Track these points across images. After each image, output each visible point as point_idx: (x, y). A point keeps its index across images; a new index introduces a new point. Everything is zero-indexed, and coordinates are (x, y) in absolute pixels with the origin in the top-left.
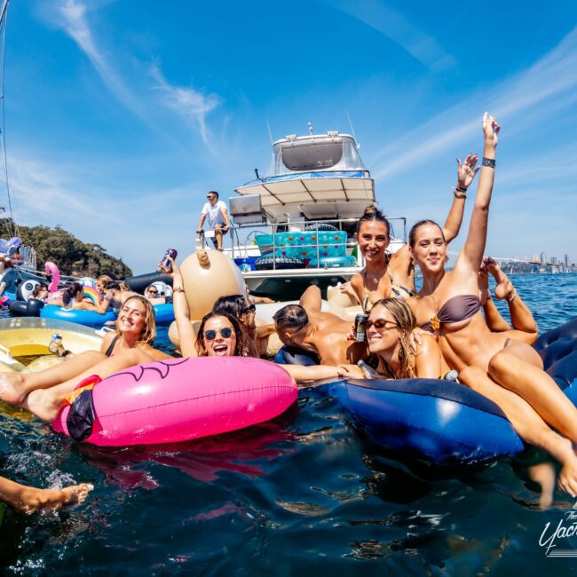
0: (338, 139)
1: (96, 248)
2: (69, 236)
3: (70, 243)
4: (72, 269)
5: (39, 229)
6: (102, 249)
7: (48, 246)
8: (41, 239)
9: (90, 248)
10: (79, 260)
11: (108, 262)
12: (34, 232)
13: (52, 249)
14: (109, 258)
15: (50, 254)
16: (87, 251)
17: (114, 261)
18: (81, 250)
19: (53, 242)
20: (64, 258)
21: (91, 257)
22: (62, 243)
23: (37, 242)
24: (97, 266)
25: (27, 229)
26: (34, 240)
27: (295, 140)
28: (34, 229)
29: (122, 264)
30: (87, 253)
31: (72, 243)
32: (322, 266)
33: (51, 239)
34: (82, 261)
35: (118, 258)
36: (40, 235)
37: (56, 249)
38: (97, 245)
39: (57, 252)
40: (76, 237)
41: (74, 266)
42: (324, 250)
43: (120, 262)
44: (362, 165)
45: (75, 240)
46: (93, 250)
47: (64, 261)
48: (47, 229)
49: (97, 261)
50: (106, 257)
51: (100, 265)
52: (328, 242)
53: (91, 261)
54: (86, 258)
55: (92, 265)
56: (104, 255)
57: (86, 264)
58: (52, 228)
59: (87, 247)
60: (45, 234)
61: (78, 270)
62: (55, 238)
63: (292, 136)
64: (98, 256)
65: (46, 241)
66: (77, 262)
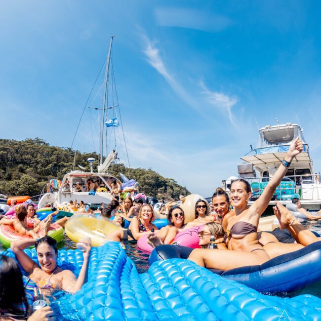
0: (291, 127)
1: (171, 181)
2: (156, 174)
3: (157, 178)
4: (158, 192)
5: (139, 170)
6: (174, 181)
7: (144, 179)
8: (140, 175)
9: (168, 181)
10: (162, 187)
11: (178, 189)
12: (136, 172)
13: (146, 181)
14: (178, 186)
15: (146, 184)
16: (166, 182)
17: (181, 188)
18: (163, 182)
19: (147, 177)
20: (153, 186)
21: (169, 185)
22: (152, 178)
23: (138, 177)
24: (172, 191)
25: (132, 169)
26: (136, 176)
27: (270, 128)
28: (136, 170)
29: (186, 190)
30: (166, 184)
32: (282, 199)
33: (146, 175)
34: (163, 188)
35: (183, 186)
36: (140, 173)
37: (149, 181)
38: (172, 179)
39: (150, 182)
40: (160, 175)
41: (159, 190)
42: (284, 191)
43: (185, 189)
44: (304, 141)
45: (160, 176)
47: (153, 188)
48: (144, 169)
49: (172, 188)
51: (173, 190)
52: (286, 187)
53: (168, 188)
54: (166, 186)
55: (169, 190)
56: (176, 185)
57: (166, 189)
58: (147, 170)
59: (166, 180)
60: (143, 173)
61: (161, 192)
62: (148, 175)
63: (268, 126)
64: (172, 185)
65: (143, 176)
66: (161, 188)
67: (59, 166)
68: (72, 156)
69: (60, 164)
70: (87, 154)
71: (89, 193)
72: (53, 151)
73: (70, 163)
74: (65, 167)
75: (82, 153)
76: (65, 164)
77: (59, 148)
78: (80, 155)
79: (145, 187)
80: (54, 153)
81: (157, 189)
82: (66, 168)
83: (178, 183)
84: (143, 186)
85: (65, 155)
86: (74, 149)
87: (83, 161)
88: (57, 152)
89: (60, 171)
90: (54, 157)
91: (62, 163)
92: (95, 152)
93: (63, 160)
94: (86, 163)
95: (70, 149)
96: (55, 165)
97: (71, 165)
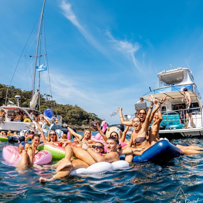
1: (93, 115)
2: (81, 109)
3: (81, 112)
4: (82, 124)
5: (67, 106)
6: (96, 115)
7: (71, 113)
8: (68, 110)
9: (90, 115)
10: (86, 120)
12: (65, 107)
13: (73, 115)
14: (99, 119)
15: (72, 117)
16: (89, 116)
18: (86, 116)
19: (74, 112)
20: (79, 119)
21: (91, 118)
22: (78, 112)
23: (66, 111)
25: (62, 105)
26: (65, 110)
30: (89, 117)
32: (169, 129)
33: (73, 110)
36: (68, 108)
37: (75, 115)
38: (93, 114)
42: (171, 122)
45: (84, 111)
48: (71, 106)
52: (172, 119)
54: (89, 119)
56: (97, 118)
57: (88, 121)
58: (74, 106)
60: (70, 108)
61: (85, 124)
62: (74, 110)
63: (164, 71)
64: (94, 118)
65: (70, 111)
66: (84, 121)
70: (26, 92)
79: (72, 119)
81: (82, 121)
84: (70, 119)
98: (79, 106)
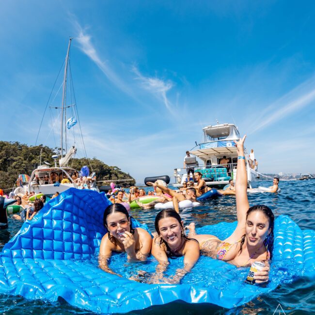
1: (115, 169)
2: (100, 163)
3: (101, 166)
4: (103, 180)
5: (84, 159)
6: (118, 169)
11: (122, 176)
14: (122, 173)
16: (111, 170)
17: (125, 175)
18: (107, 170)
19: (92, 166)
21: (113, 173)
22: (97, 166)
24: (116, 178)
25: (78, 159)
27: (211, 128)
28: (81, 160)
29: (130, 177)
30: (111, 171)
31: (103, 166)
33: (91, 164)
34: (108, 176)
35: (127, 173)
36: (85, 163)
38: (116, 167)
40: (104, 163)
41: (104, 178)
42: (219, 175)
43: (128, 175)
45: (104, 164)
46: (114, 169)
47: (99, 176)
48: (89, 159)
49: (116, 175)
50: (121, 173)
51: (118, 177)
52: (220, 172)
53: (113, 175)
54: (111, 174)
55: (114, 177)
56: (120, 172)
57: (110, 177)
58: (91, 159)
59: (111, 168)
60: (88, 162)
62: (93, 164)
64: (117, 173)
65: (88, 166)
66: (106, 176)
67: (9, 161)
68: (19, 150)
69: (9, 159)
70: (34, 147)
71: (54, 184)
72: (2, 147)
73: (19, 157)
74: (14, 161)
75: (29, 147)
76: (15, 158)
77: (7, 142)
78: (27, 148)
80: (4, 148)
81: (102, 177)
82: (15, 163)
83: (122, 171)
85: (14, 150)
86: (21, 143)
87: (31, 154)
88: (6, 147)
89: (9, 166)
90: (3, 152)
91: (12, 157)
92: (42, 145)
93: (12, 154)
94: (33, 156)
95: (17, 143)
96: (5, 160)
97: (20, 159)
98: (98, 159)
